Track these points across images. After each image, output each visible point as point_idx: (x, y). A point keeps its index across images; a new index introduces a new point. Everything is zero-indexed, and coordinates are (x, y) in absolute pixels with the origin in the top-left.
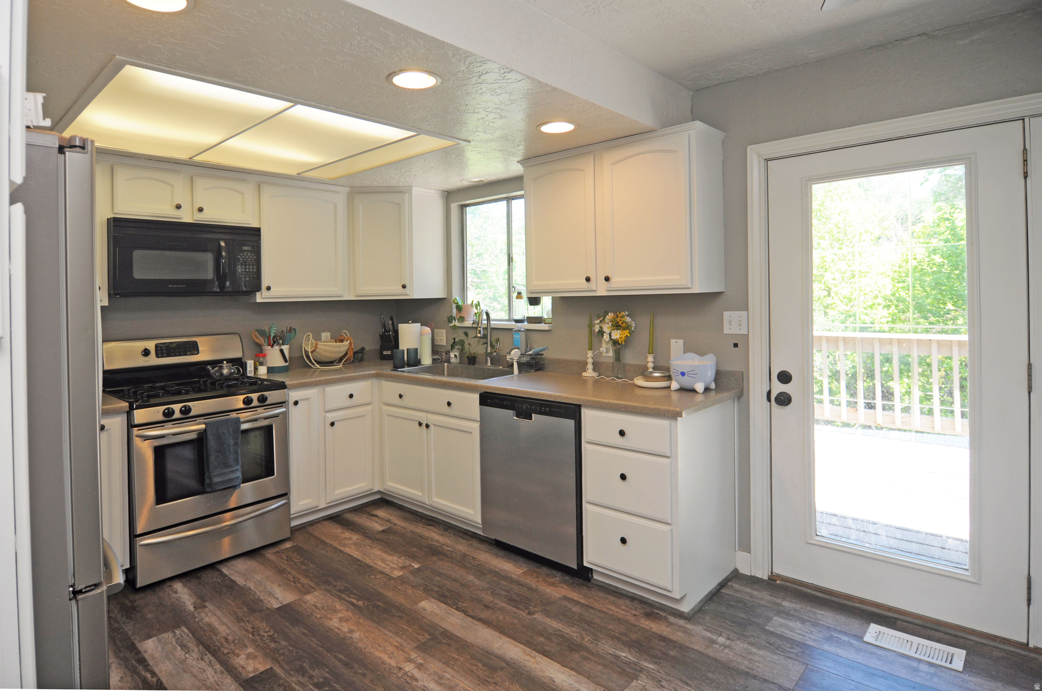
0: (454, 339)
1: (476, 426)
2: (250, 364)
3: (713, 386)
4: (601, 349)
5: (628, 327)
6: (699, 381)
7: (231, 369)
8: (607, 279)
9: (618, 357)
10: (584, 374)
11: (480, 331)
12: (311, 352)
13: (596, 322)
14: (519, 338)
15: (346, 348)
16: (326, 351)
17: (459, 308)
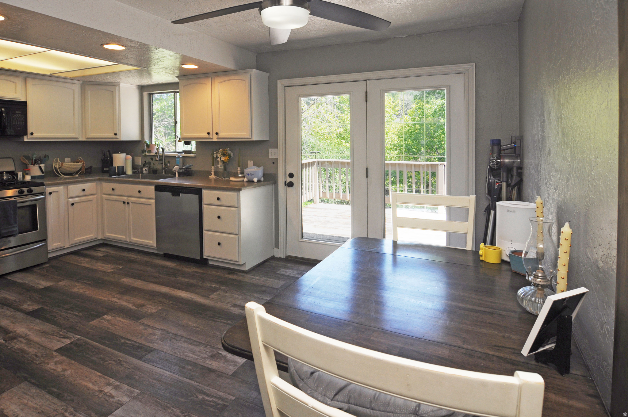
0: (145, 161)
1: (153, 201)
2: (20, 175)
3: (262, 179)
4: (218, 165)
5: (229, 155)
6: (256, 177)
7: (8, 176)
8: (217, 134)
9: (225, 169)
10: (210, 177)
11: (158, 157)
12: (59, 168)
13: (214, 153)
14: (180, 161)
15: (81, 166)
16: (68, 167)
17: (148, 146)
